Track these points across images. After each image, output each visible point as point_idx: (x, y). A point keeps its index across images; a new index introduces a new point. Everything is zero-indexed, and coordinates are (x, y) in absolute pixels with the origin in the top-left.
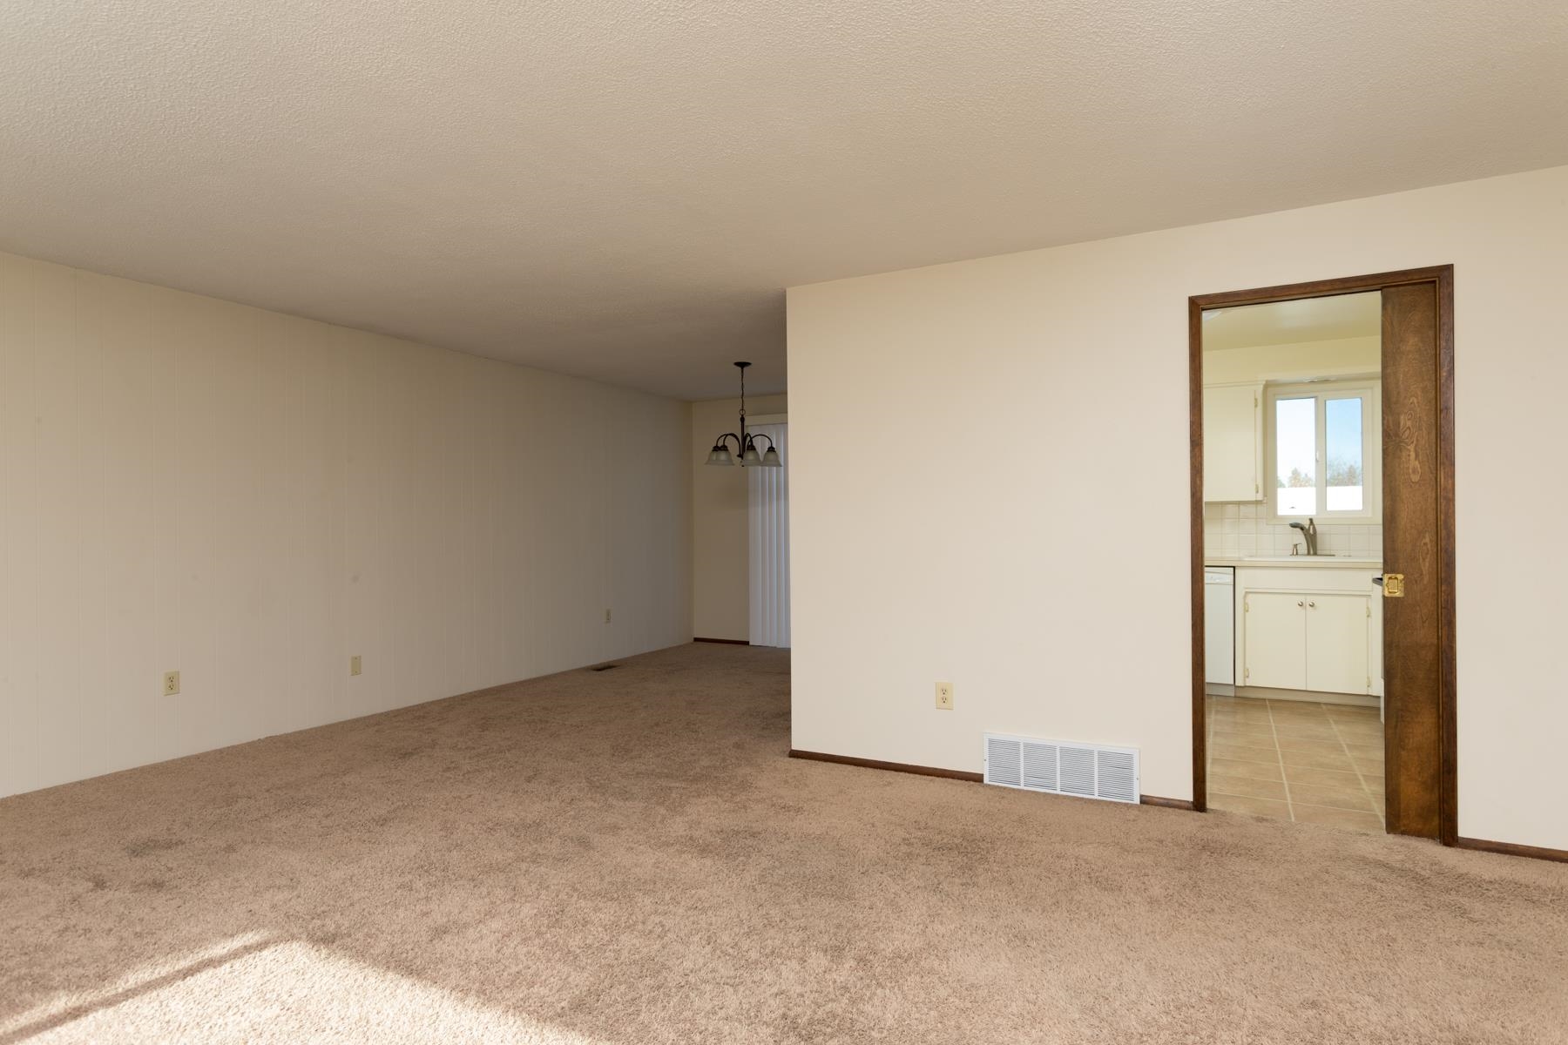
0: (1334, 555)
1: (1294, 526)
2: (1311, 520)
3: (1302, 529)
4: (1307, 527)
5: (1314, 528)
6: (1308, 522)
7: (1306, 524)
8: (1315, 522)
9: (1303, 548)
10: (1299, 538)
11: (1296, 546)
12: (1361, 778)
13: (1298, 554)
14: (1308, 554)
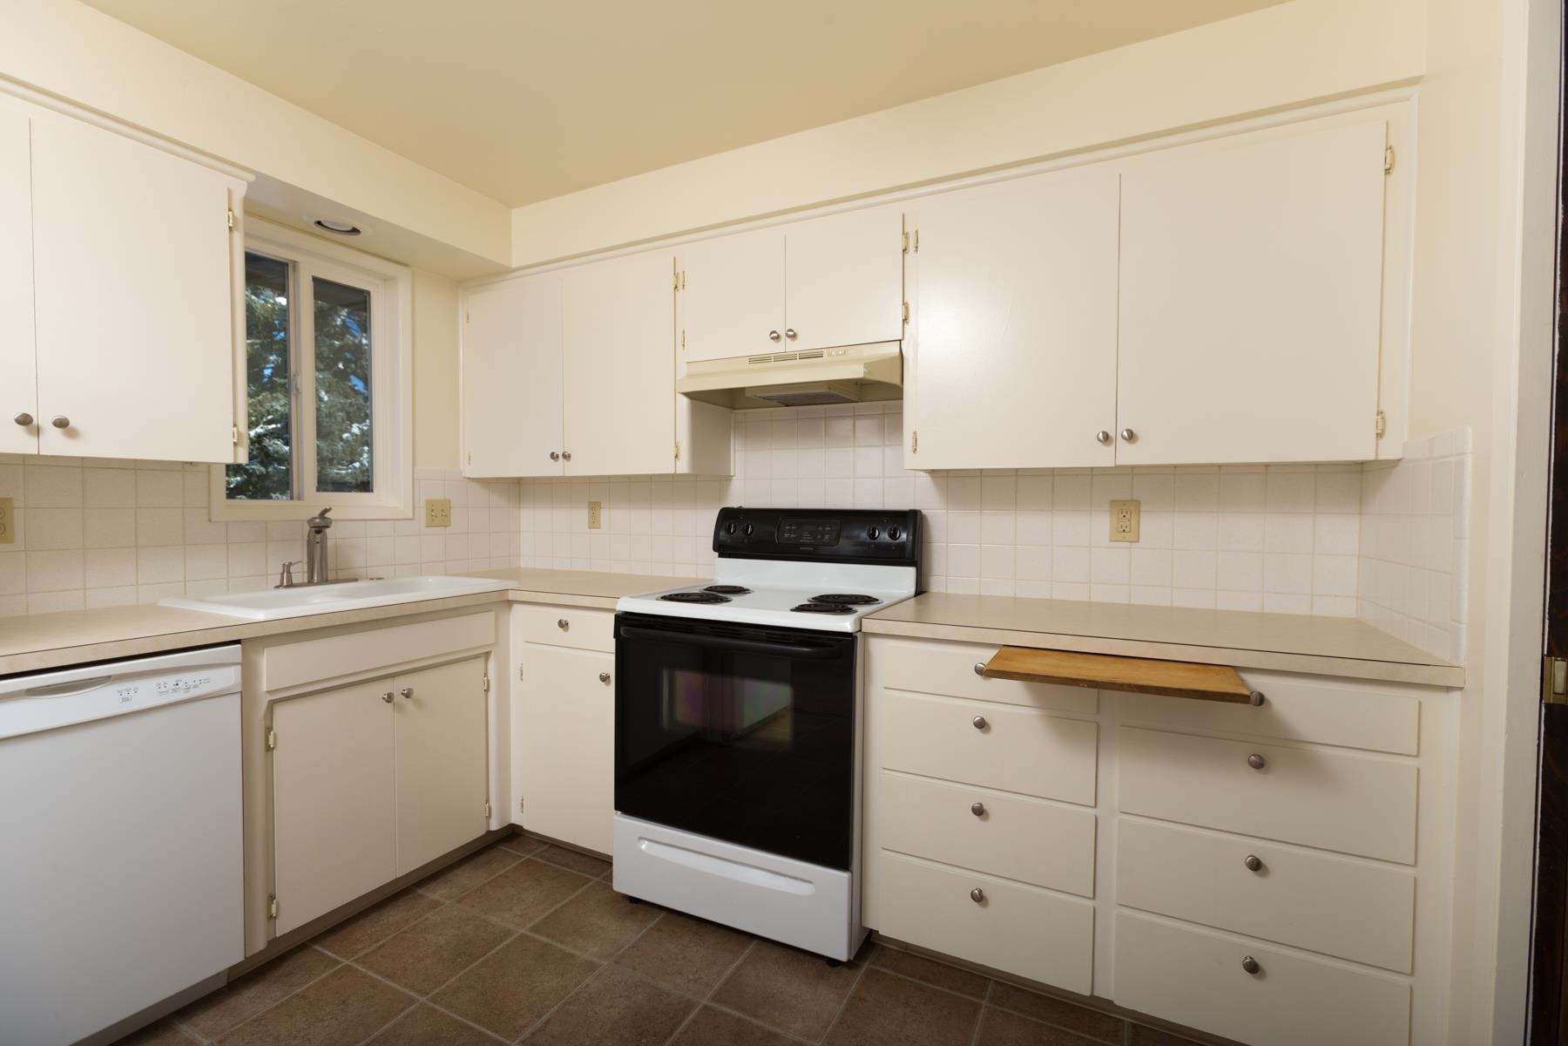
11: (291, 564)
12: (531, 934)
13: (291, 585)
14: (310, 583)
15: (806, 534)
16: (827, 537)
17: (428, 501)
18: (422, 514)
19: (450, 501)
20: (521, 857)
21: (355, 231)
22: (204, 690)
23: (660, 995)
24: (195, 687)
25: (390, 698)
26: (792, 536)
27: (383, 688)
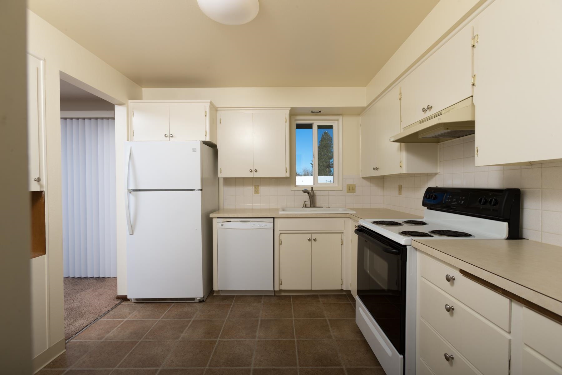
0: (322, 207)
1: (305, 191)
2: (312, 188)
3: (308, 193)
4: (310, 192)
5: (313, 192)
6: (311, 189)
7: (310, 190)
8: (314, 189)
9: (308, 203)
10: (306, 197)
11: (305, 202)
12: (328, 321)
13: (306, 207)
14: (311, 207)
15: (455, 200)
16: (463, 202)
17: (347, 185)
18: (346, 189)
19: (355, 185)
20: (349, 301)
21: (320, 112)
22: (265, 227)
23: (336, 356)
24: (264, 226)
25: (309, 240)
26: (449, 201)
27: (309, 236)
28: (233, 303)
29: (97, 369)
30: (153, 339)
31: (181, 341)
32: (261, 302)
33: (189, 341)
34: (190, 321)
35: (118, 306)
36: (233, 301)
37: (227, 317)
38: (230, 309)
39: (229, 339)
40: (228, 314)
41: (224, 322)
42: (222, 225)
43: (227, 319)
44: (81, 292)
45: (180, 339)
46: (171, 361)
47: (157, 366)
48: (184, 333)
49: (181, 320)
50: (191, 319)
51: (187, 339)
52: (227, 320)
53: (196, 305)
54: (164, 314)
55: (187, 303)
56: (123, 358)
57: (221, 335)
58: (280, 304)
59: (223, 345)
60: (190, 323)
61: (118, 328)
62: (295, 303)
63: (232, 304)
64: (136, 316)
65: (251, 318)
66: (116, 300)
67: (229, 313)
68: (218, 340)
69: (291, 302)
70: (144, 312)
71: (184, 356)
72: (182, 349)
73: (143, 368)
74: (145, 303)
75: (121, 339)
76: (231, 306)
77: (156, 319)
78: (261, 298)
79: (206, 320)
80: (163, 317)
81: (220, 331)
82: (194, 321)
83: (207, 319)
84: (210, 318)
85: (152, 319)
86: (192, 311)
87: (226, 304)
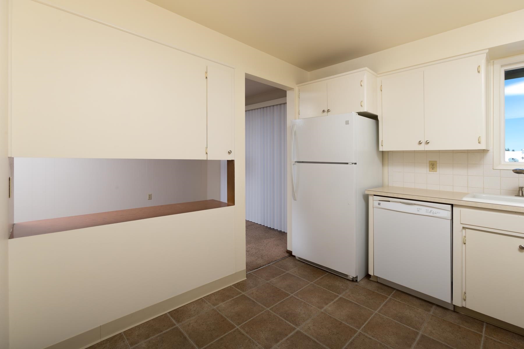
1: (517, 171)
11: (522, 187)
13: (523, 196)
22: (437, 215)
24: (436, 213)
28: (390, 297)
29: (258, 303)
30: (301, 298)
31: (322, 313)
32: (429, 311)
33: (330, 317)
34: (338, 296)
35: (286, 259)
36: (391, 295)
37: (378, 310)
38: (384, 303)
39: (372, 336)
40: (380, 307)
41: (372, 314)
42: (379, 204)
43: (376, 312)
44: (268, 239)
45: (322, 310)
46: (308, 327)
47: (297, 325)
48: (328, 305)
49: (329, 292)
50: (338, 295)
51: (329, 313)
52: (376, 314)
53: (348, 282)
54: (317, 280)
55: (340, 278)
56: (276, 304)
57: (364, 327)
58: (460, 327)
59: (363, 340)
60: (337, 299)
61: (281, 276)
62: (490, 337)
63: (388, 297)
64: (295, 272)
65: (408, 326)
66: (286, 253)
67: (382, 306)
68: (359, 331)
69: (482, 332)
70: (303, 271)
71: (321, 329)
72: (321, 320)
73: (285, 321)
74: (305, 264)
75: (279, 287)
76: (386, 299)
77: (309, 281)
78: (431, 307)
79: (353, 302)
80: (315, 282)
81: (365, 322)
82: (341, 298)
83: (355, 302)
84: (358, 303)
85: (306, 280)
86: (343, 287)
87: (381, 294)
